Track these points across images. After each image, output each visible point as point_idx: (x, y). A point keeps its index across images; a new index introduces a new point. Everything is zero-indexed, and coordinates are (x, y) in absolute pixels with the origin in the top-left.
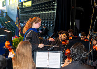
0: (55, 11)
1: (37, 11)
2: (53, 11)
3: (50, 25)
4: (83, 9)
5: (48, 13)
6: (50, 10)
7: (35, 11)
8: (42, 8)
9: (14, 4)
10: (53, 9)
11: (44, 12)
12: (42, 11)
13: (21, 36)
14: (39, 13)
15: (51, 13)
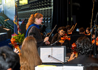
0: (52, 8)
1: (34, 8)
2: (49, 8)
3: (47, 22)
4: (79, 4)
5: (45, 10)
6: (47, 6)
7: (32, 9)
8: (38, 5)
9: (10, 3)
10: (50, 6)
11: (41, 9)
12: (38, 8)
13: (20, 34)
14: (36, 10)
15: (48, 10)
